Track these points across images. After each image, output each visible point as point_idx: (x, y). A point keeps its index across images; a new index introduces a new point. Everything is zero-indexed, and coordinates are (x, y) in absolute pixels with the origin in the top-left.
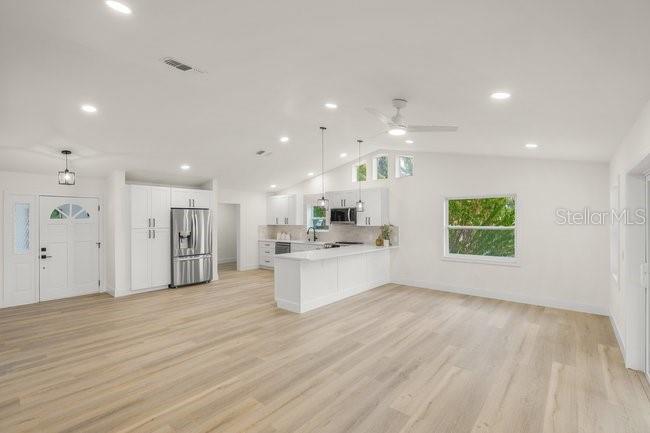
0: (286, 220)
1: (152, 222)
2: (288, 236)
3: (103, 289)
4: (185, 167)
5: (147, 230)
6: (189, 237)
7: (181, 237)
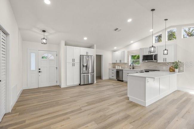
0: (120, 61)
1: (73, 60)
2: (120, 67)
3: (58, 84)
4: (85, 39)
5: (72, 63)
6: (86, 66)
7: (83, 66)
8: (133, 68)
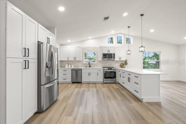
1: (26, 52)
2: (73, 66)
7: (47, 67)
8: (90, 66)
